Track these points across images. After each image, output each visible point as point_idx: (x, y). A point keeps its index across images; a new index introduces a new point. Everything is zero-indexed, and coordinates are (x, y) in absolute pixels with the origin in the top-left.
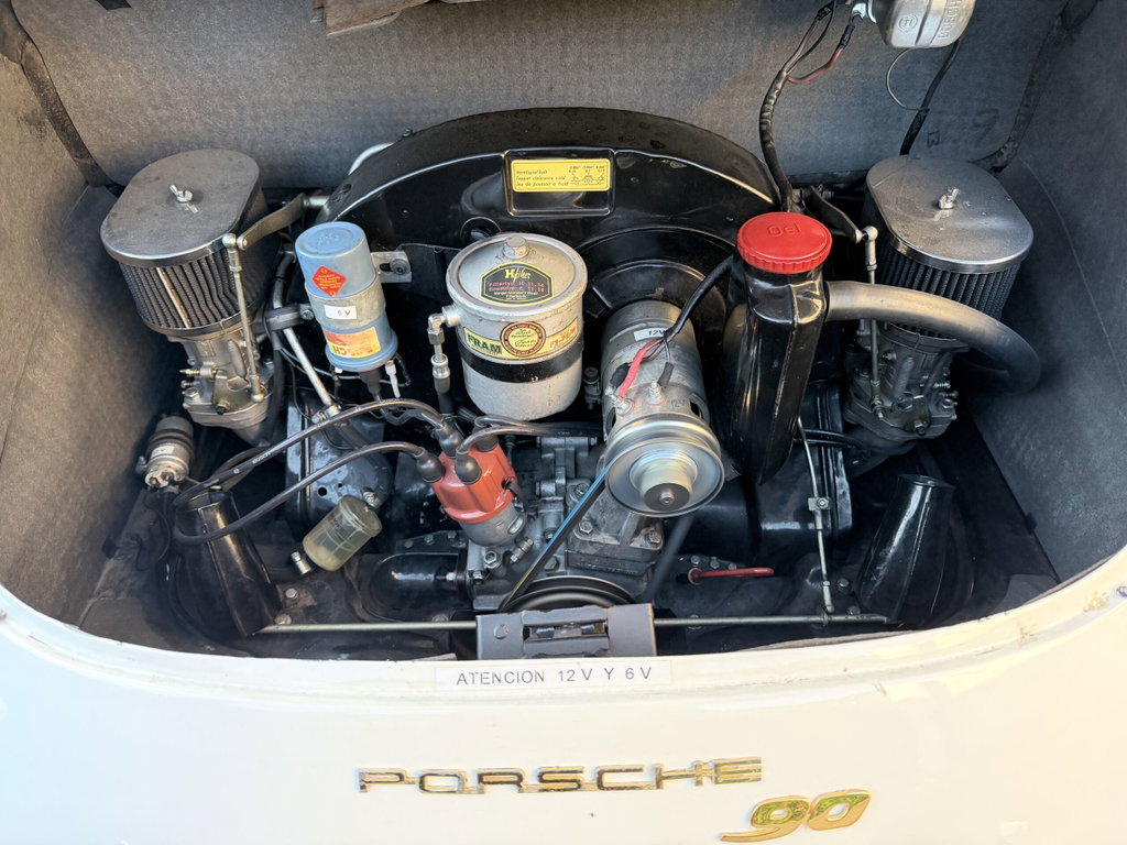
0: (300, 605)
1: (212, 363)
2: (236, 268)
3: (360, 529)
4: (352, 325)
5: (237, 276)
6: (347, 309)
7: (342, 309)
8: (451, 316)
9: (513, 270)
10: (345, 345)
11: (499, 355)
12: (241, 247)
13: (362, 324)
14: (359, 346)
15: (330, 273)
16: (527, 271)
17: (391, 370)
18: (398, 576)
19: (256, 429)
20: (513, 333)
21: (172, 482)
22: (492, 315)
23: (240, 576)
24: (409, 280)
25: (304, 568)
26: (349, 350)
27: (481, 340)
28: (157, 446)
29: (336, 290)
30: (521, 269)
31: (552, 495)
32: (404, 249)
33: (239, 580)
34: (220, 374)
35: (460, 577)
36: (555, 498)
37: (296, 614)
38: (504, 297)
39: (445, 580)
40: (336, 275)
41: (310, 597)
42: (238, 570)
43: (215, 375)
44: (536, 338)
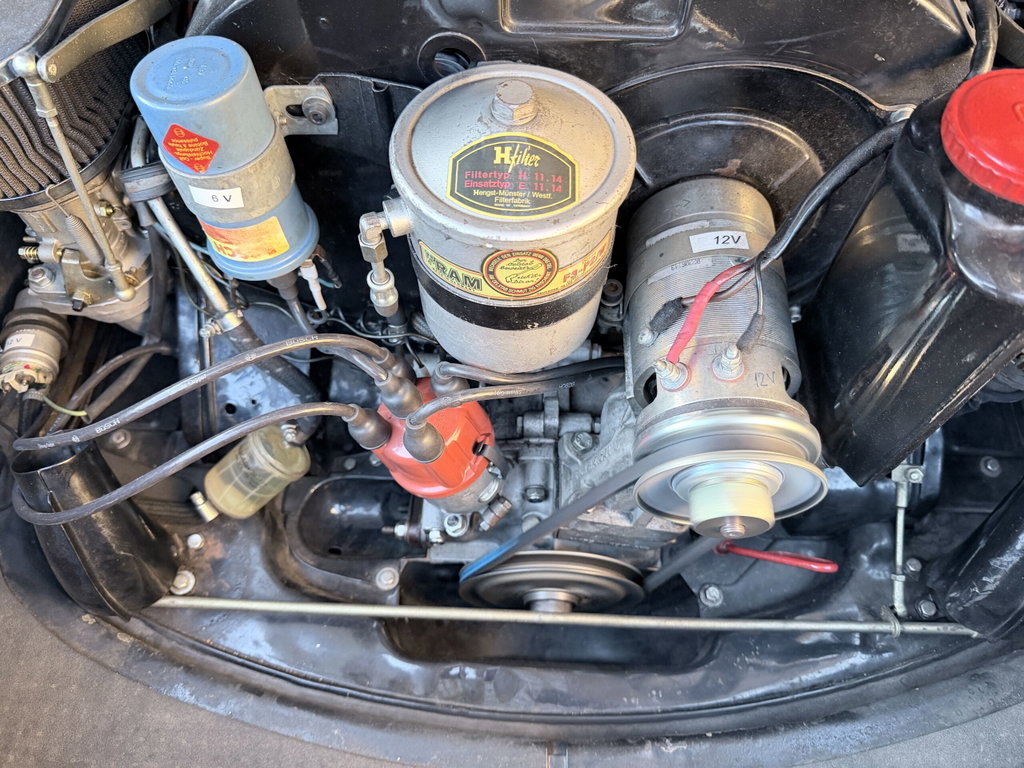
0: (207, 556)
1: (55, 241)
2: (47, 110)
3: (277, 474)
4: (237, 217)
5: (53, 125)
6: (227, 193)
7: (219, 193)
8: (396, 218)
9: (508, 149)
10: (230, 243)
12: (45, 77)
13: (255, 215)
14: (252, 245)
15: (189, 135)
16: (533, 151)
17: (310, 274)
18: (335, 510)
19: (140, 320)
21: (34, 385)
22: (469, 236)
23: (111, 552)
24: (336, 132)
25: (209, 514)
26: (239, 251)
27: (449, 267)
28: (12, 333)
29: (205, 163)
30: (523, 148)
31: (538, 436)
32: (323, 81)
33: (109, 557)
34: (67, 258)
35: (414, 531)
36: (542, 440)
37: (201, 570)
38: (490, 200)
39: (393, 534)
40: (201, 139)
41: (220, 545)
42: (107, 545)
43: (61, 257)
44: (541, 271)
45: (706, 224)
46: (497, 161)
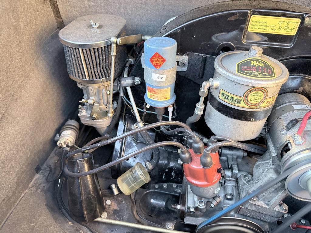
0: (112, 208)
1: (94, 98)
2: (114, 53)
3: (143, 179)
4: (162, 85)
5: (113, 58)
6: (162, 76)
7: (160, 76)
8: (215, 82)
9: (255, 62)
10: (156, 94)
11: (239, 105)
12: (118, 43)
14: (162, 95)
15: (160, 56)
16: (262, 63)
17: (170, 110)
19: (105, 129)
20: (252, 93)
21: (67, 146)
22: (245, 82)
24: (186, 71)
25: (116, 192)
26: (157, 97)
27: (230, 96)
28: (65, 130)
29: (160, 66)
30: (259, 61)
31: (229, 177)
32: (188, 55)
33: (89, 196)
34: (96, 103)
35: (183, 208)
36: (231, 179)
37: (109, 213)
38: (251, 74)
39: (176, 208)
40: (162, 58)
41: (116, 205)
42: (90, 191)
43: (94, 103)
44: (262, 97)
45: (297, 103)
46: (252, 64)
